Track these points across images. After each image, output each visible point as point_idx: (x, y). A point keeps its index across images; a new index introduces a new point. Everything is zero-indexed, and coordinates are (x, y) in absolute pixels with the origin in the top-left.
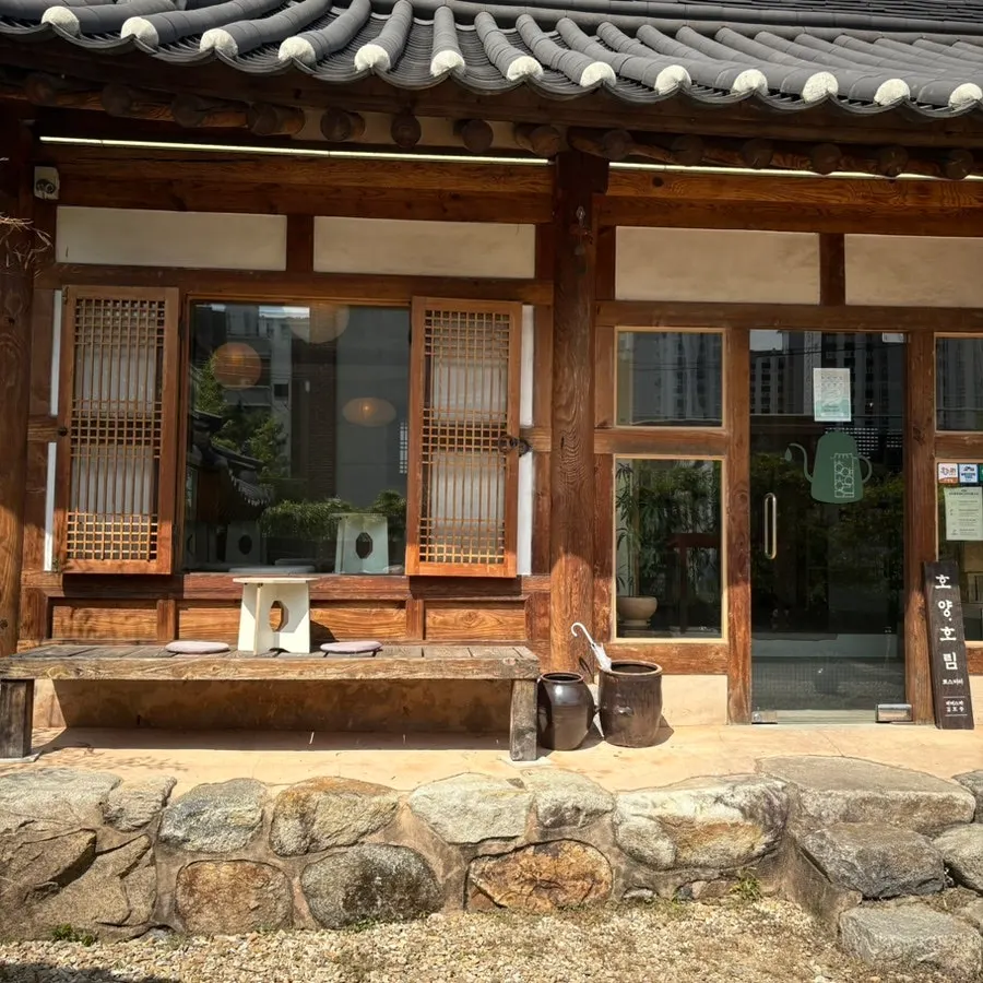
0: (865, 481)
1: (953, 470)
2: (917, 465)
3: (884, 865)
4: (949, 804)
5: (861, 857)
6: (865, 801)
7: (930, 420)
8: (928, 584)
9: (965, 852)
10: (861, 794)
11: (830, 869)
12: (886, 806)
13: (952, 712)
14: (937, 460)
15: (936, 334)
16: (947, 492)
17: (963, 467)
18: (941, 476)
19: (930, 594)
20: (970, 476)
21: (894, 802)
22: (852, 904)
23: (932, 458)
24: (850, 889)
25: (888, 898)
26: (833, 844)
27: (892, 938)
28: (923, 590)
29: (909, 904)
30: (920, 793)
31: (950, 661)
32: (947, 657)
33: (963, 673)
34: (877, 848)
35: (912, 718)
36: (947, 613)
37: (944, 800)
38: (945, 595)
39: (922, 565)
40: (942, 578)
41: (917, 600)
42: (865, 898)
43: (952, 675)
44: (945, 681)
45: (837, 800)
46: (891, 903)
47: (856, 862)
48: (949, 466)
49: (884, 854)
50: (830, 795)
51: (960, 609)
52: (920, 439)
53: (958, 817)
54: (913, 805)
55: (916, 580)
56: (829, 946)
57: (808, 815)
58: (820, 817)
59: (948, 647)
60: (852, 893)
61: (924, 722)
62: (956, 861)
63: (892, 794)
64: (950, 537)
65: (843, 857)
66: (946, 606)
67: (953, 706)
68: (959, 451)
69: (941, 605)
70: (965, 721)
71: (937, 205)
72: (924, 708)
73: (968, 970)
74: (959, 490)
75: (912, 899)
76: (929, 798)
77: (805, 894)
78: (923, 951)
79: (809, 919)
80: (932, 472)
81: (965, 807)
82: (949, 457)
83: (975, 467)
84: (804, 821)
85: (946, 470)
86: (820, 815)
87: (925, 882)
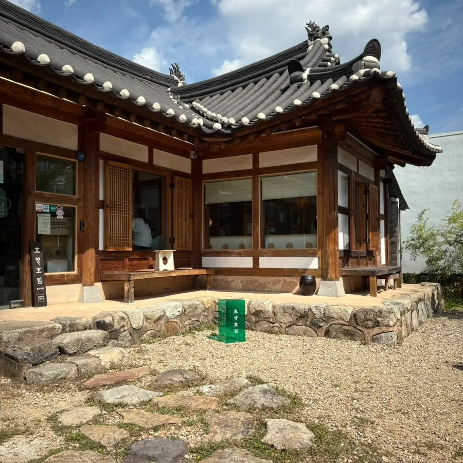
0: (9, 208)
1: (41, 207)
2: (29, 204)
3: (40, 352)
4: (53, 328)
5: (32, 350)
6: (26, 332)
7: (34, 186)
8: (32, 251)
9: (65, 341)
10: (24, 330)
11: (19, 357)
12: (33, 333)
13: (40, 300)
14: (36, 202)
15: (37, 152)
16: (38, 215)
17: (44, 206)
18: (37, 209)
19: (33, 255)
20: (46, 209)
21: (36, 331)
22: (29, 368)
23: (34, 202)
24: (27, 363)
25: (40, 363)
26: (20, 348)
27: (50, 373)
28: (30, 254)
29: (48, 363)
30: (45, 326)
31: (40, 281)
32: (38, 279)
33: (44, 285)
34: (37, 345)
35: (23, 305)
36: (38, 262)
37: (52, 328)
38: (38, 255)
39: (30, 243)
40: (37, 249)
41: (27, 257)
42: (33, 365)
43: (40, 286)
44: (38, 289)
45: (16, 333)
46: (41, 365)
47: (30, 352)
48: (40, 205)
49: (40, 347)
50: (13, 332)
51: (43, 260)
52: (30, 194)
53: (57, 333)
54: (42, 331)
55: (27, 249)
56: (23, 385)
57: (4, 342)
58: (9, 342)
59: (39, 275)
60: (28, 364)
61: (28, 306)
62: (62, 345)
63: (35, 328)
64: (39, 233)
65: (25, 351)
66: (38, 259)
67: (40, 298)
68: (44, 200)
69: (37, 259)
70: (44, 303)
71: (38, 102)
72: (29, 300)
73: (74, 377)
74: (43, 215)
75: (48, 362)
76: (48, 327)
77: (5, 372)
78: (60, 375)
79: (9, 380)
80: (34, 207)
81: (59, 329)
82: (40, 202)
83: (48, 206)
84: (3, 344)
85: (39, 206)
86: (9, 341)
87: (52, 355)
